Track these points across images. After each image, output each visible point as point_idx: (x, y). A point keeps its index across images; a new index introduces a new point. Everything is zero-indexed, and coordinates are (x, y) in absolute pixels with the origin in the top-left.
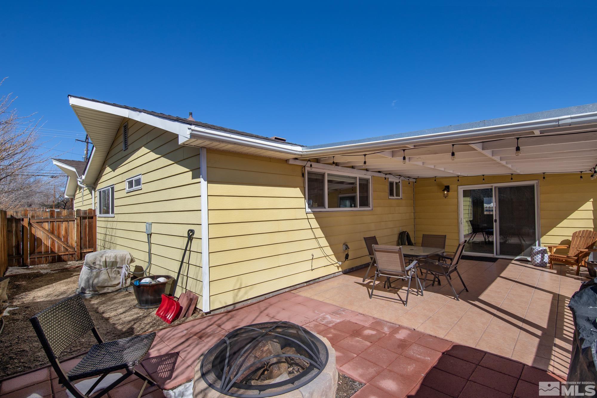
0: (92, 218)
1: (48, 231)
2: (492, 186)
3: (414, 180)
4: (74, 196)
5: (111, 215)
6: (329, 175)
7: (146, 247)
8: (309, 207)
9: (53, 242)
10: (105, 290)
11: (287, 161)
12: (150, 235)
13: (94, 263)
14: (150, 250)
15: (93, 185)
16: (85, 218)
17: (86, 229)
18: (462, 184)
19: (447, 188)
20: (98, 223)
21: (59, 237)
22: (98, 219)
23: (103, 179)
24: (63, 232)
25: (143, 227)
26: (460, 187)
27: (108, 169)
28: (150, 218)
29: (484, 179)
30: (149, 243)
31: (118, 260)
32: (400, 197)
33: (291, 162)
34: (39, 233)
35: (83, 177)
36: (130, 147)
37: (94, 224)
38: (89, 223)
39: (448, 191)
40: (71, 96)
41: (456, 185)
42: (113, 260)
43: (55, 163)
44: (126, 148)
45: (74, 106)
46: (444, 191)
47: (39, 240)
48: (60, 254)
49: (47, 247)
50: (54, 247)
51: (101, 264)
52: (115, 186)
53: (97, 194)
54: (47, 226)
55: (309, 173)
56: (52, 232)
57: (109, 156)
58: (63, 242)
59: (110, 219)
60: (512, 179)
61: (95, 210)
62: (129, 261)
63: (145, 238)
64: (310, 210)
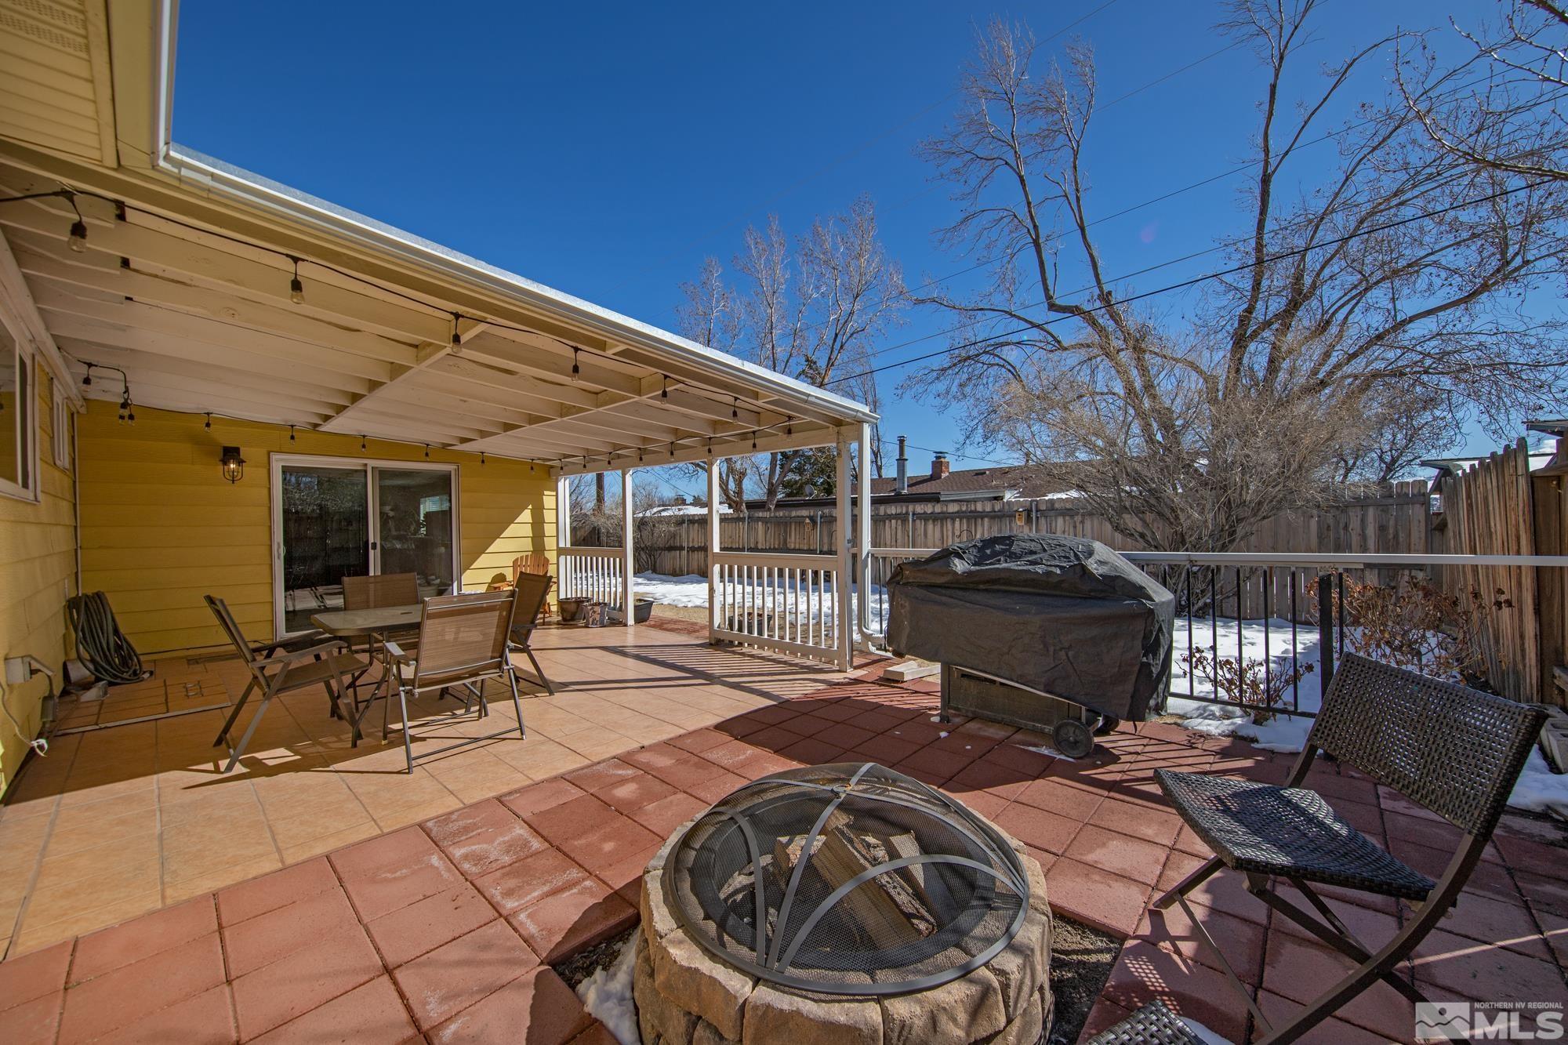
2: (366, 465)
18: (283, 450)
19: (233, 455)
26: (274, 457)
29: (364, 446)
39: (240, 462)
41: (264, 451)
46: (225, 462)
60: (427, 455)
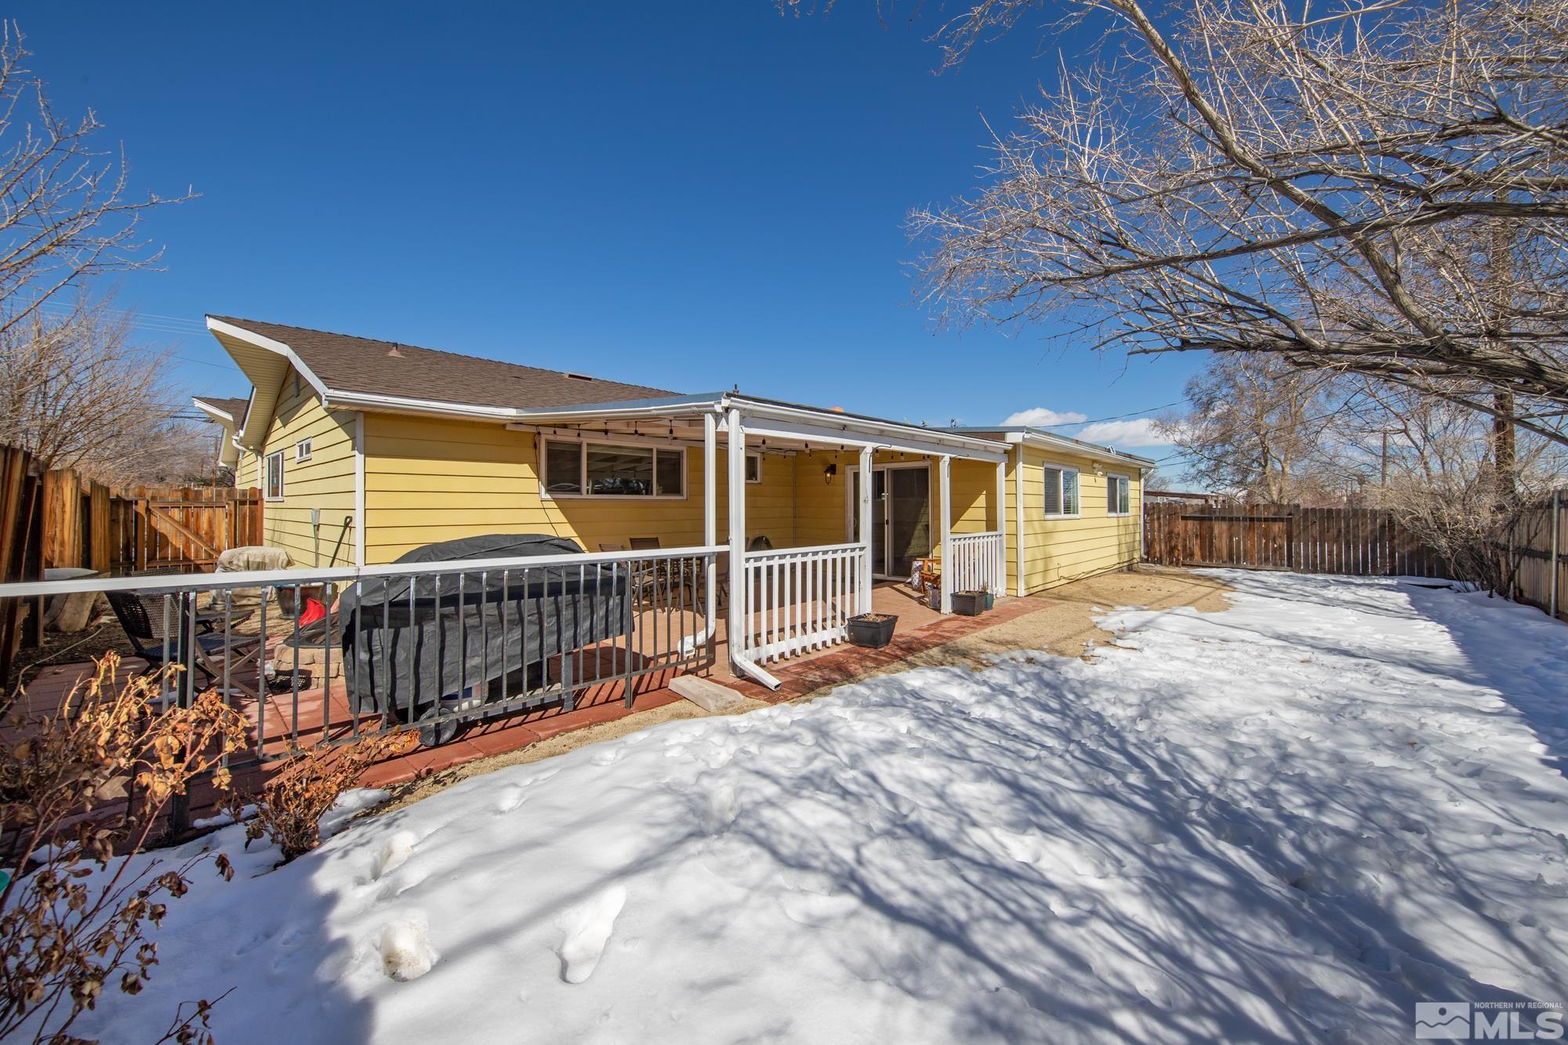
0: (256, 503)
1: (178, 523)
2: (884, 467)
3: (794, 454)
4: (236, 463)
5: (280, 498)
6: (588, 445)
7: (311, 544)
8: (548, 491)
9: (187, 543)
10: (244, 602)
11: (504, 426)
12: (317, 527)
13: (231, 563)
14: (317, 548)
15: (259, 448)
16: (243, 503)
17: (244, 521)
18: (852, 463)
19: (832, 469)
20: (267, 513)
21: (197, 534)
22: (266, 505)
23: (273, 437)
24: (204, 526)
25: (307, 516)
26: (848, 468)
27: (278, 423)
28: (316, 502)
30: (317, 538)
31: (267, 561)
32: (759, 480)
33: (508, 428)
34: (163, 525)
35: (242, 433)
36: (302, 393)
37: (259, 514)
38: (251, 512)
39: (833, 473)
40: (210, 316)
41: (844, 465)
42: (259, 560)
43: (198, 404)
44: (299, 391)
45: (212, 331)
46: (826, 472)
47: (164, 537)
48: (198, 562)
49: (176, 549)
50: (189, 550)
51: (241, 564)
52: (285, 451)
53: (266, 460)
54: (177, 514)
55: (549, 443)
56: (186, 525)
57: (280, 401)
58: (205, 543)
59: (279, 505)
61: (261, 490)
62: (285, 563)
63: (309, 530)
64: (548, 497)
